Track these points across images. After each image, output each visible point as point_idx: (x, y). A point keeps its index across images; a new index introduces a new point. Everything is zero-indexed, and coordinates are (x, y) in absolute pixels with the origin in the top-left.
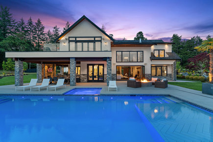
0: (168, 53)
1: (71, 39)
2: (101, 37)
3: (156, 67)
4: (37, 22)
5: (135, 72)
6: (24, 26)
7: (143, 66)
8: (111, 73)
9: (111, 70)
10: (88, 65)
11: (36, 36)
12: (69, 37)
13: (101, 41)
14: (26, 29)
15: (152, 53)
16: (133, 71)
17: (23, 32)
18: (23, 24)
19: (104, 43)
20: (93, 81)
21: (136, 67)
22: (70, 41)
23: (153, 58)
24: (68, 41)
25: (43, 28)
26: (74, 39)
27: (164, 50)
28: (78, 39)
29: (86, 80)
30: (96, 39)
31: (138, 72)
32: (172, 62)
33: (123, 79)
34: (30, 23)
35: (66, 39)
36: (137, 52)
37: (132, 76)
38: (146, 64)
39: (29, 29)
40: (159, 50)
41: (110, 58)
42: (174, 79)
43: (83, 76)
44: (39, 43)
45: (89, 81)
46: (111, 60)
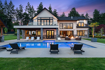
0: (85, 24)
1: (38, 18)
2: (53, 17)
3: (79, 31)
4: (10, 3)
5: (69, 34)
6: (2, 5)
7: (73, 31)
8: (58, 34)
9: (58, 33)
10: (47, 31)
11: (10, 11)
12: (38, 17)
13: (53, 19)
14: (3, 7)
15: (77, 24)
16: (68, 33)
17: (1, 9)
18: (2, 4)
19: (54, 20)
20: (49, 38)
21: (70, 31)
22: (38, 19)
23: (78, 27)
24: (37, 19)
25: (14, 6)
26: (40, 18)
27: (84, 23)
28: (42, 18)
29: (46, 38)
30: (50, 18)
31: (71, 34)
32: (87, 29)
33: (63, 37)
34: (6, 3)
35: (36, 18)
36: (70, 24)
37: (67, 36)
38: (74, 30)
39: (5, 7)
40: (81, 23)
41: (58, 28)
42: (88, 37)
43: (44, 36)
44: (11, 15)
45: (47, 38)
46: (58, 29)
